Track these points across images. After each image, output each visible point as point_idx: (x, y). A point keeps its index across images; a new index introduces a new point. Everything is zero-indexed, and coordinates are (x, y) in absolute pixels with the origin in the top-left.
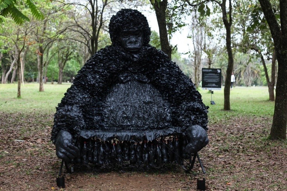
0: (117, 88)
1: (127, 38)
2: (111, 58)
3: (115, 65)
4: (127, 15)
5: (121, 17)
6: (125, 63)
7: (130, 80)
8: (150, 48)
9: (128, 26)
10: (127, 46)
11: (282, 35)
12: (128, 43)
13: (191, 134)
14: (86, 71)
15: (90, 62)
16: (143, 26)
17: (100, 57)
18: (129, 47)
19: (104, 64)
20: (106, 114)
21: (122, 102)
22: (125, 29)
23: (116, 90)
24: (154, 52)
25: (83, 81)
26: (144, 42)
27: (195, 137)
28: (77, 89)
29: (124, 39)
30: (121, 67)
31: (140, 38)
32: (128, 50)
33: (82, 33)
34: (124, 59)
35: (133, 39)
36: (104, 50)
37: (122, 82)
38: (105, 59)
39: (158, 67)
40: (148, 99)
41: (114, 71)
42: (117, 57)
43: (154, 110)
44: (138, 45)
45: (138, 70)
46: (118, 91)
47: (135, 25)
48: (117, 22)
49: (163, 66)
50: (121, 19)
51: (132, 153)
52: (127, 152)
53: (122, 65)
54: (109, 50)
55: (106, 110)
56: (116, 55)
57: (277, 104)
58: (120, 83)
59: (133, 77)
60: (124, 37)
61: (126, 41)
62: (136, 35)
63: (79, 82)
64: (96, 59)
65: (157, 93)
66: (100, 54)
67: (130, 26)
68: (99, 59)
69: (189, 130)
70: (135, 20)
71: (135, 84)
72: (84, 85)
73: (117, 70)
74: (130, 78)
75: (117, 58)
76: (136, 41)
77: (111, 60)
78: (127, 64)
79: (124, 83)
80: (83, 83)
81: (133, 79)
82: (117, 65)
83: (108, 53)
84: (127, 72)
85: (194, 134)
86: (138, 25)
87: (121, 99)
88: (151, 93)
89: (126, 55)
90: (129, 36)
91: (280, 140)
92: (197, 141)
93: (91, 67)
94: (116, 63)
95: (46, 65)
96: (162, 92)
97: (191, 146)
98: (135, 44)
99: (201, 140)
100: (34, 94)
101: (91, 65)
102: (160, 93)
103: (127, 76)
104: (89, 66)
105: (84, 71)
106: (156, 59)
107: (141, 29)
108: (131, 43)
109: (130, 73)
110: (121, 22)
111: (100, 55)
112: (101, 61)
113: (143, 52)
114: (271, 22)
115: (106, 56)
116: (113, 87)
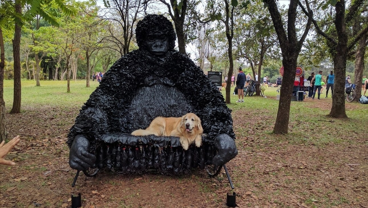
0: (143, 91)
1: (153, 42)
2: (137, 61)
3: (140, 68)
4: (152, 19)
5: (146, 21)
6: (151, 67)
7: (155, 84)
8: (175, 52)
9: (153, 29)
10: (152, 49)
11: (289, 43)
12: (154, 47)
13: (220, 145)
14: (111, 73)
15: (116, 65)
16: (168, 30)
17: (125, 60)
18: (155, 50)
19: (129, 67)
20: (131, 117)
21: (148, 105)
22: (151, 33)
23: (142, 93)
24: (179, 56)
25: (108, 84)
26: (169, 47)
27: (223, 148)
28: (102, 91)
29: (149, 43)
30: (147, 70)
31: (166, 42)
32: (153, 54)
33: (116, 43)
34: (150, 62)
35: (159, 43)
36: (130, 54)
37: (147, 85)
38: (130, 62)
39: (183, 71)
40: (173, 102)
41: (140, 75)
42: (142, 60)
43: (178, 113)
44: (163, 49)
45: (164, 74)
46: (144, 95)
47: (160, 29)
48: (143, 26)
49: (188, 70)
50: (146, 22)
51: (156, 159)
52: (151, 157)
53: (148, 68)
54: (135, 54)
55: (131, 113)
56: (141, 58)
57: (282, 103)
58: (146, 86)
59: (159, 81)
60: (150, 41)
61: (151, 45)
62: (162, 39)
63: (104, 85)
64: (121, 62)
65: (182, 96)
66: (126, 57)
67: (155, 29)
68: (124, 62)
69: (217, 140)
70: (161, 24)
71: (161, 88)
72: (109, 87)
73: (143, 73)
74: (156, 82)
75: (142, 62)
76: (161, 45)
77: (137, 63)
78: (152, 68)
79: (150, 86)
80: (108, 86)
81: (159, 82)
82: (143, 69)
83: (134, 57)
84: (153, 76)
85: (222, 146)
86: (164, 29)
87: (147, 102)
88: (176, 97)
89: (152, 59)
90: (155, 40)
91: (284, 135)
92: (226, 154)
93: (116, 69)
94: (142, 66)
95: (93, 67)
96: (186, 95)
97: (219, 159)
98: (161, 48)
99: (230, 152)
100: (82, 89)
101: (116, 68)
102: (185, 97)
103: (153, 80)
104: (115, 68)
105: (109, 73)
106: (181, 63)
107: (166, 33)
108: (156, 46)
109: (156, 77)
110: (146, 26)
111: (125, 59)
112: (127, 64)
113: (169, 56)
114: (280, 31)
115: (132, 59)
116: (139, 90)
